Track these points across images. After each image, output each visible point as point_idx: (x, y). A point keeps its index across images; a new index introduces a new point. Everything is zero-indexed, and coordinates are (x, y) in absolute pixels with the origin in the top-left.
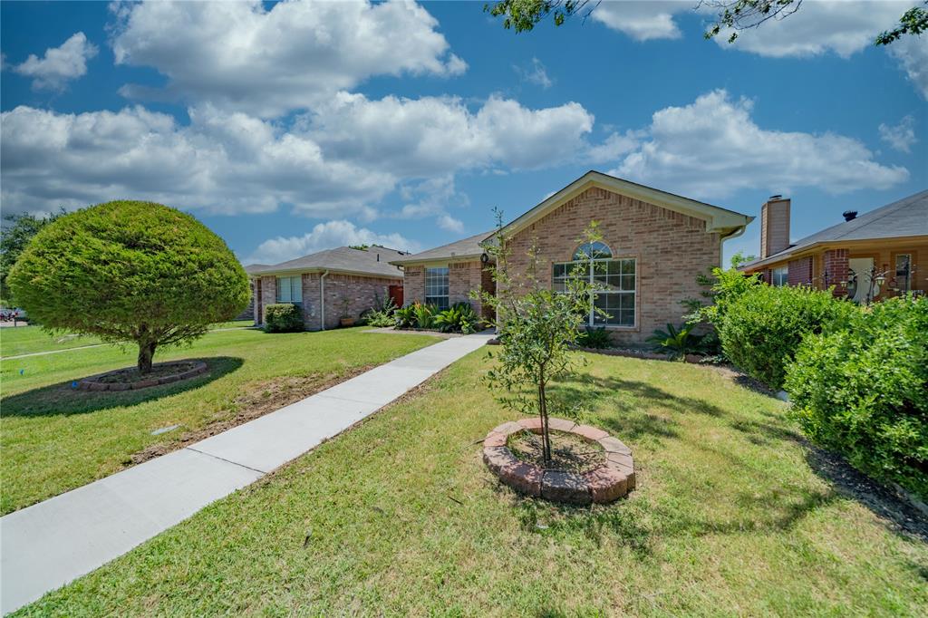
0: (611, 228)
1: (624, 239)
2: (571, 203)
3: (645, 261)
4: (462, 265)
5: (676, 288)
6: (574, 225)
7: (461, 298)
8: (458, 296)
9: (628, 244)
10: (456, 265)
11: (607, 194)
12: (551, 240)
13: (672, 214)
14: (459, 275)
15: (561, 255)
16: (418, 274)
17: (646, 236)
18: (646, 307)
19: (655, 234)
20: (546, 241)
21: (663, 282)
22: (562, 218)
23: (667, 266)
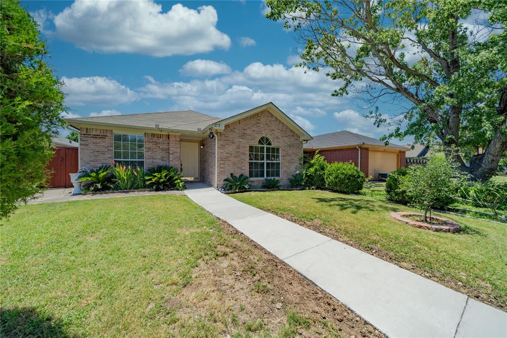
0: (274, 132)
1: (278, 138)
2: (257, 114)
3: (284, 149)
4: (160, 136)
5: (293, 161)
6: (259, 127)
7: (159, 162)
8: (155, 161)
9: (279, 141)
10: (153, 135)
11: (272, 116)
12: (248, 132)
13: (292, 131)
14: (156, 143)
15: (253, 141)
16: (104, 137)
17: (284, 138)
18: (285, 168)
19: (287, 138)
20: (246, 132)
21: (289, 158)
22: (253, 121)
23: (290, 152)
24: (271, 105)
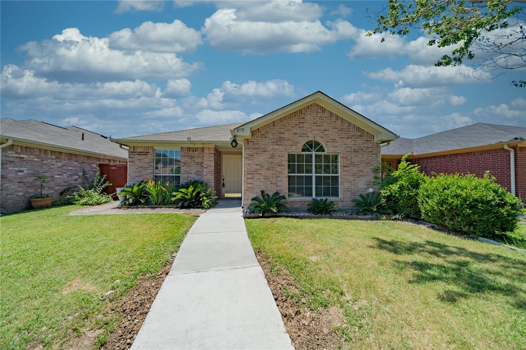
0: (327, 133)
1: (334, 140)
2: (301, 111)
3: (345, 156)
4: (195, 150)
5: (361, 173)
6: (303, 127)
7: (194, 177)
8: (190, 176)
9: (336, 144)
10: (189, 149)
11: (324, 110)
12: (286, 135)
13: (359, 129)
14: (192, 157)
15: (294, 147)
16: (146, 154)
17: (345, 140)
18: (347, 185)
19: (350, 140)
20: (283, 136)
21: (355, 169)
22: (294, 121)
23: (356, 160)
24: (319, 95)
